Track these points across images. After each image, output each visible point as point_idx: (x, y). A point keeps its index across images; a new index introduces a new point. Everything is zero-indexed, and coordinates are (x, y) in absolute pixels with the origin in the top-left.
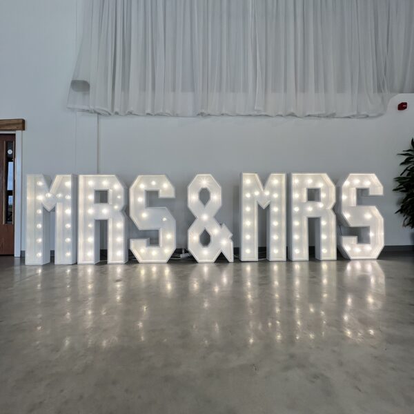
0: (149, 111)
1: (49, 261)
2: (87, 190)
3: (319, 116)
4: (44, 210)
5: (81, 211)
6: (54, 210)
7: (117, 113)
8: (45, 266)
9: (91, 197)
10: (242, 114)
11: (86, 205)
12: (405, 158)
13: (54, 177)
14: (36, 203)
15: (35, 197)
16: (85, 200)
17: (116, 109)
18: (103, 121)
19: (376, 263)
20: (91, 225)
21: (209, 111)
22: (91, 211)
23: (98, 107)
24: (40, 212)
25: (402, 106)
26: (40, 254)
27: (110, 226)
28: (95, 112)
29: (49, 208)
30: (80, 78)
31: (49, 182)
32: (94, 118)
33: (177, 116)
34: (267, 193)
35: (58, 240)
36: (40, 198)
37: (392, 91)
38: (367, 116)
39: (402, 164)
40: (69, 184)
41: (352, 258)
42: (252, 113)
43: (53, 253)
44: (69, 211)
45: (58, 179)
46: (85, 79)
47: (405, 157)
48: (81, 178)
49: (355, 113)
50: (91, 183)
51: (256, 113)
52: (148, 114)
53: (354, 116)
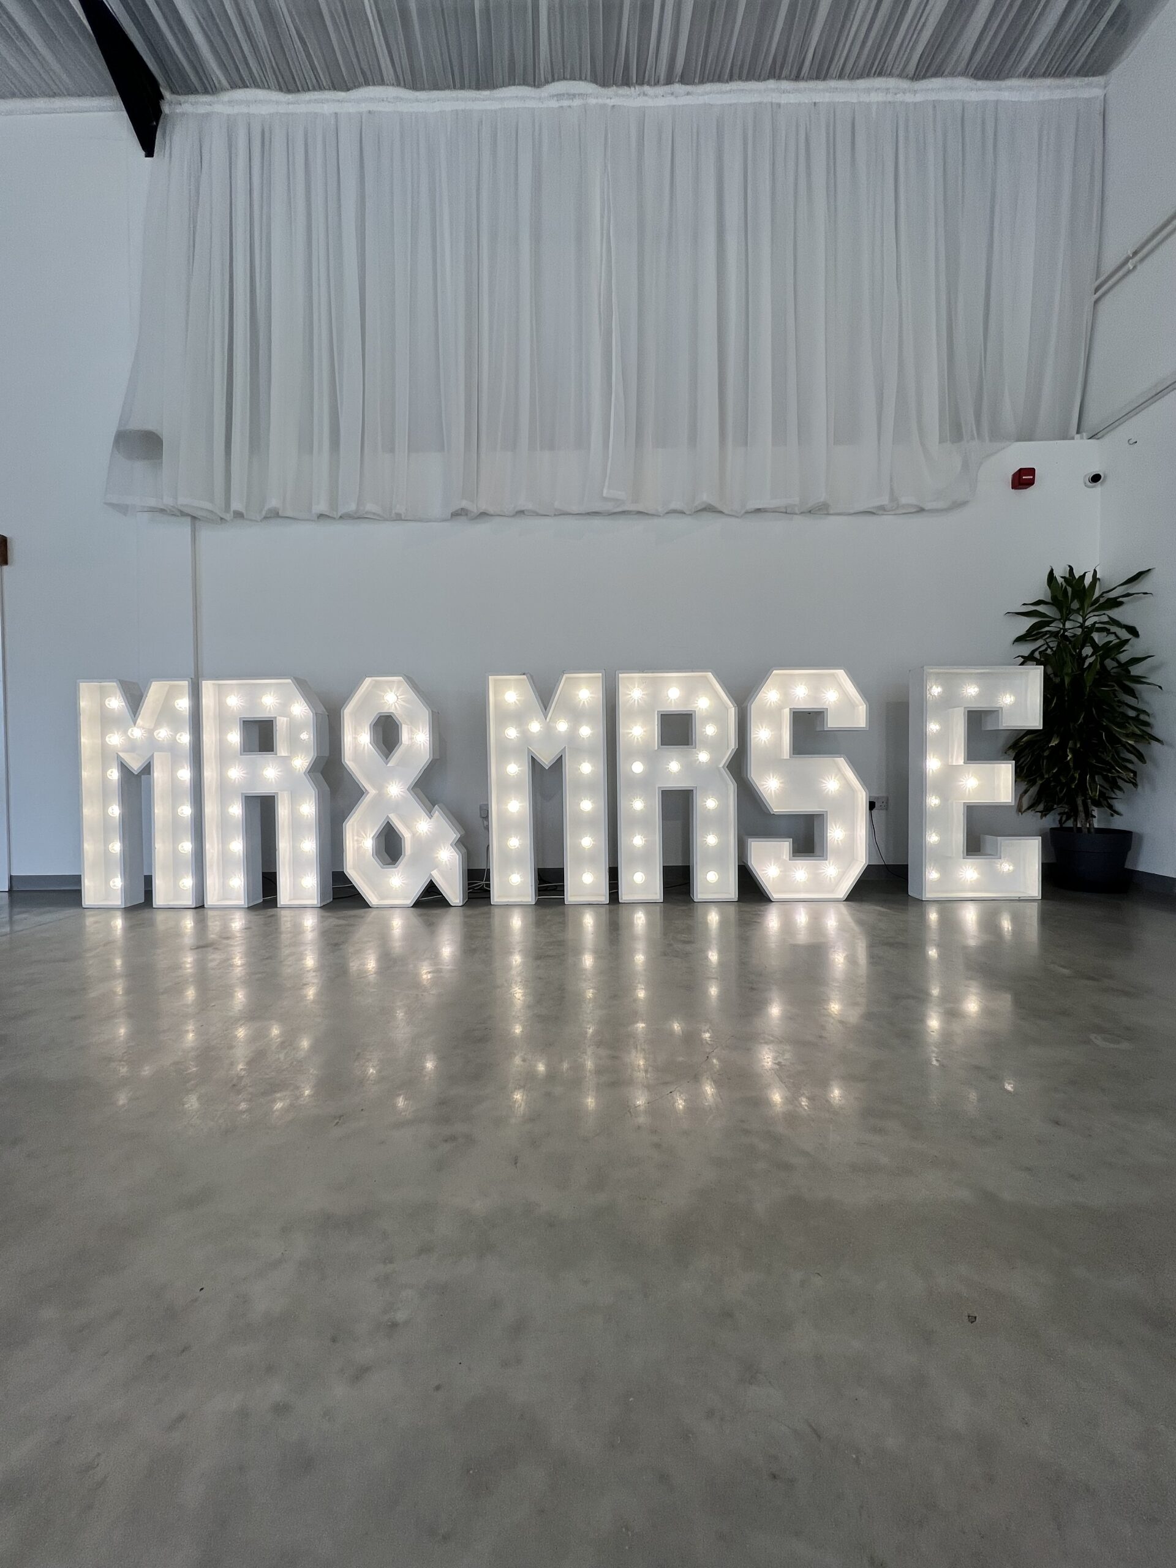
0: (321, 507)
1: (141, 899)
2: (223, 719)
3: (787, 512)
4: (124, 768)
5: (209, 773)
6: (147, 769)
7: (239, 515)
8: (130, 910)
9: (235, 737)
10: (575, 509)
11: (224, 759)
12: (1028, 623)
13: (147, 687)
14: (105, 755)
15: (103, 736)
16: (222, 742)
17: (237, 505)
18: (207, 535)
19: (843, 908)
20: (236, 810)
21: (483, 506)
22: (235, 773)
23: (184, 501)
24: (114, 775)
25: (1023, 479)
26: (117, 883)
27: (283, 812)
28: (183, 514)
29: (136, 766)
30: (137, 424)
31: (135, 700)
32: (184, 529)
33: (399, 518)
34: (562, 726)
35: (161, 847)
36: (115, 740)
37: (997, 435)
38: (921, 510)
39: (1020, 639)
40: (183, 704)
41: (774, 896)
42: (597, 506)
43: (148, 881)
44: (185, 774)
45: (155, 691)
46: (150, 427)
47: (1030, 622)
48: (208, 687)
49: (885, 500)
50: (234, 701)
51: (610, 507)
52: (321, 516)
53: (882, 509)
